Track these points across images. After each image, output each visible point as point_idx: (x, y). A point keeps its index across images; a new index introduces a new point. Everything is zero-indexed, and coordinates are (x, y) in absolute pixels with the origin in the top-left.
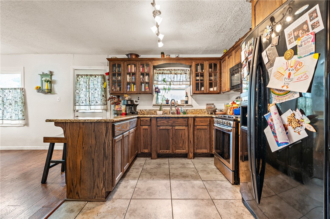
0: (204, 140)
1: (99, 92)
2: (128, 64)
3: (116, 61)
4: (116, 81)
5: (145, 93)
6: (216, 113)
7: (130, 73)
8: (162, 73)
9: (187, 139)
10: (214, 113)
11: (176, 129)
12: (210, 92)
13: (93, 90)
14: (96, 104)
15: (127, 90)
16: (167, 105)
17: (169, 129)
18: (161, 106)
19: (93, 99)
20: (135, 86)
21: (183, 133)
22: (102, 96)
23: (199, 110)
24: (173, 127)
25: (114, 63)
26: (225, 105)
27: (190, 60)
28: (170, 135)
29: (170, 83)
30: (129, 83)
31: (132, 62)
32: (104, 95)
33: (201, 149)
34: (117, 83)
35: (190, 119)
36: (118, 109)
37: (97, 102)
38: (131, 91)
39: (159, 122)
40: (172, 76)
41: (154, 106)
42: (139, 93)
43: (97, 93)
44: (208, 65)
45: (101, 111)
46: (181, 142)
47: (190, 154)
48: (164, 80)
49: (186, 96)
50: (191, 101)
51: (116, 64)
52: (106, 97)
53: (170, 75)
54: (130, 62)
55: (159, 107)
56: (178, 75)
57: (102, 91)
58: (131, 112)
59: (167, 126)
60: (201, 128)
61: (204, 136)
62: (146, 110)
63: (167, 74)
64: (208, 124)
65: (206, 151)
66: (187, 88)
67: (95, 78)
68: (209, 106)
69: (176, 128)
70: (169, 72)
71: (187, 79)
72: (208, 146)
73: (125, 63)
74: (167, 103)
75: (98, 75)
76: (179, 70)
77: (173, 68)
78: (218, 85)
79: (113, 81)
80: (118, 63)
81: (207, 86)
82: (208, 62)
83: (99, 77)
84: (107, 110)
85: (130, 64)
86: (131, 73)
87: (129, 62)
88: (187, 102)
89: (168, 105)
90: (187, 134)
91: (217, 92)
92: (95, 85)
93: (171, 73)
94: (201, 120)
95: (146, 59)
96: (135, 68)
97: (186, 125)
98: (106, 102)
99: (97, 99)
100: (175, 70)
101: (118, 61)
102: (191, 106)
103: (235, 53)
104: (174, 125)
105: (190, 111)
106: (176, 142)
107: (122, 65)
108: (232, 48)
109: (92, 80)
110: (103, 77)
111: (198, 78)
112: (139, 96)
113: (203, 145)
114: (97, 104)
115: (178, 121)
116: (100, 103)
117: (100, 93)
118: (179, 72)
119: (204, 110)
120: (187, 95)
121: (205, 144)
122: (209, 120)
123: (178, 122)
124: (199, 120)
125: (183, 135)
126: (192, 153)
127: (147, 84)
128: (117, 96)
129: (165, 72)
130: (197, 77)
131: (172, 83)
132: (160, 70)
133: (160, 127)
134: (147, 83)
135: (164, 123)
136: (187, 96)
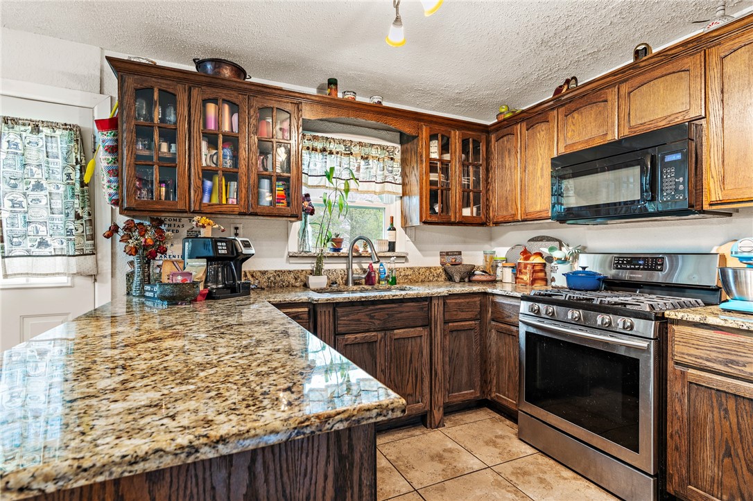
0: (466, 364)
1: (55, 197)
2: (206, 97)
3: (153, 75)
4: (155, 159)
5: (271, 214)
6: (475, 278)
7: (217, 135)
8: (324, 150)
9: (428, 367)
10: (467, 280)
11: (396, 337)
12: (464, 221)
13: (22, 187)
14: (36, 251)
15: (202, 199)
16: (336, 254)
17: (376, 342)
18: (319, 259)
19: (20, 228)
20: (233, 185)
21: (416, 350)
22: (72, 216)
23: (424, 270)
24: (388, 333)
25: (145, 85)
26: (486, 257)
27: (415, 119)
28: (378, 361)
29: (347, 185)
30: (208, 174)
31: (223, 94)
32: (80, 211)
33: (459, 390)
34: (156, 167)
35: (435, 302)
36: (174, 274)
37: (43, 243)
38: (220, 204)
39: (343, 321)
40: (354, 162)
41: (292, 260)
42: (251, 210)
43: (44, 201)
44: (460, 141)
45: (64, 280)
46: (410, 381)
47: (435, 412)
48: (329, 175)
49: (390, 229)
50: (404, 244)
51: (152, 89)
52: (92, 222)
53: (345, 159)
54: (214, 90)
55: (315, 261)
56: (371, 162)
57: (73, 196)
58: (226, 287)
59: (368, 331)
60: (458, 329)
61: (466, 352)
62: (264, 273)
63: (337, 153)
64: (476, 316)
65: (471, 393)
66: (392, 203)
67: (34, 138)
68: (449, 259)
69: (397, 334)
70: (341, 148)
71: (396, 177)
72: (477, 380)
73: (195, 92)
74: (337, 250)
75: (53, 126)
76: (372, 145)
77: (356, 139)
78: (483, 202)
79: (138, 157)
80: (164, 87)
81: (457, 202)
82: (459, 135)
83: (58, 132)
84: (94, 277)
85: (215, 101)
86: (221, 136)
87: (210, 92)
88: (392, 246)
89: (339, 257)
90: (426, 352)
91: (480, 221)
92: (34, 169)
93: (351, 154)
94: (459, 304)
95: (278, 92)
96: (235, 117)
97: (425, 323)
98: (91, 242)
99: (42, 229)
100: (360, 144)
101: (163, 77)
102: (403, 257)
103: (566, 116)
104: (390, 325)
105: (402, 274)
106: (394, 381)
107: (182, 98)
108: (552, 103)
109: (16, 145)
110: (78, 136)
111: (434, 177)
112: (237, 221)
113: (465, 379)
114: (46, 251)
115: (401, 312)
116: (57, 245)
117: (58, 204)
118: (373, 152)
119: (436, 269)
120: (392, 224)
121: (470, 373)
122: (478, 302)
123: (403, 314)
124: (456, 303)
125: (415, 356)
126: (439, 410)
127: (280, 183)
128: (152, 220)
129: (332, 147)
130: (431, 174)
131: (352, 184)
132: (315, 138)
133: (346, 337)
134: (279, 178)
135: (359, 320)
136: (394, 229)
